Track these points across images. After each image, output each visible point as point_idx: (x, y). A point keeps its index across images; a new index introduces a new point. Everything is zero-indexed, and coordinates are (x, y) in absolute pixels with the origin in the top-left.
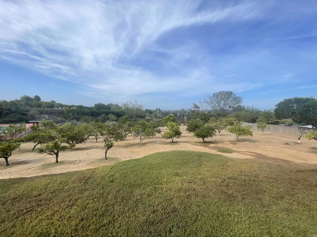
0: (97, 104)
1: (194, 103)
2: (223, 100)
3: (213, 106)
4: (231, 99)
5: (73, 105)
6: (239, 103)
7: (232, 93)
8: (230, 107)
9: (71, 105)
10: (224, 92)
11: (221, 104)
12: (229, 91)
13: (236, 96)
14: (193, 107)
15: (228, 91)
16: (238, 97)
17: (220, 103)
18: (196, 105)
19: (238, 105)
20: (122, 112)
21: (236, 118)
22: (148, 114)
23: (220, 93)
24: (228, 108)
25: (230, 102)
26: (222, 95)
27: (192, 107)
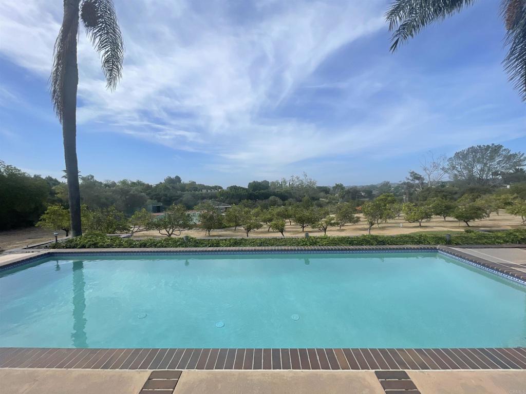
0: (253, 183)
1: (411, 171)
2: (478, 162)
3: (456, 175)
4: (498, 159)
5: (216, 185)
6: (520, 165)
7: (500, 147)
8: (496, 174)
9: (214, 185)
10: (480, 147)
11: (475, 170)
12: (493, 144)
13: (511, 153)
14: (411, 178)
15: (491, 146)
16: (514, 156)
17: (473, 168)
18: (416, 174)
19: (517, 170)
20: (286, 192)
21: (515, 195)
22: (322, 194)
23: (473, 150)
24: (491, 176)
25: (497, 164)
26: (475, 153)
27: (408, 179)
